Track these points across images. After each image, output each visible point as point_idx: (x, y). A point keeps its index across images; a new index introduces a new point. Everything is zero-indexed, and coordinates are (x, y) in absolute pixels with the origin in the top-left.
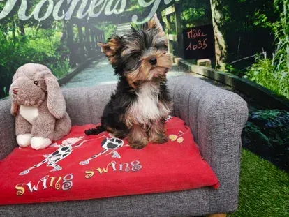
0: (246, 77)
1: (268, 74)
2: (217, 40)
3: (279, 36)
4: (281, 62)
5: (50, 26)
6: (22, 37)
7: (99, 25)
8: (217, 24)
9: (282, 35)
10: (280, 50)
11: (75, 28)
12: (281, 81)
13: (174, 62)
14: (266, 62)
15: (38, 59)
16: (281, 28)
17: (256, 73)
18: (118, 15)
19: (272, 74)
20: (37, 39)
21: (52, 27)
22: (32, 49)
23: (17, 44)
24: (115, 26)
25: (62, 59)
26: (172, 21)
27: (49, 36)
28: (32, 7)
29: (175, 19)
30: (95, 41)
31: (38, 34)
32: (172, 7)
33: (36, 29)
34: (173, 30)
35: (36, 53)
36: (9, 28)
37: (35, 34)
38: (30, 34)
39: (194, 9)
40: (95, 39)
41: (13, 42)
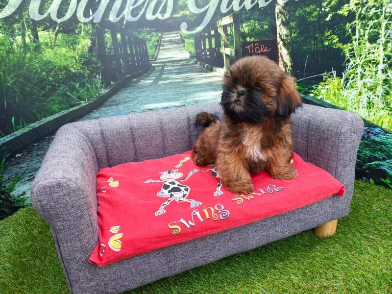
0: (312, 95)
1: (337, 92)
2: (282, 56)
3: (351, 57)
4: (351, 81)
5: (75, 33)
6: (35, 44)
7: (139, 32)
8: (282, 40)
9: (353, 56)
10: (351, 70)
11: (108, 36)
12: (350, 99)
14: (335, 81)
16: (353, 50)
17: (323, 91)
18: (164, 21)
19: (341, 92)
20: (56, 48)
21: (77, 31)
22: (50, 62)
23: (28, 55)
24: (160, 35)
25: (91, 76)
26: (229, 32)
27: (71, 45)
28: (47, 2)
29: (233, 30)
30: (134, 52)
31: (57, 41)
32: (230, 16)
33: (54, 33)
34: (230, 43)
35: (55, 67)
36: (17, 31)
37: (53, 41)
38: (46, 41)
39: (256, 22)
40: (134, 50)
41: (24, 51)
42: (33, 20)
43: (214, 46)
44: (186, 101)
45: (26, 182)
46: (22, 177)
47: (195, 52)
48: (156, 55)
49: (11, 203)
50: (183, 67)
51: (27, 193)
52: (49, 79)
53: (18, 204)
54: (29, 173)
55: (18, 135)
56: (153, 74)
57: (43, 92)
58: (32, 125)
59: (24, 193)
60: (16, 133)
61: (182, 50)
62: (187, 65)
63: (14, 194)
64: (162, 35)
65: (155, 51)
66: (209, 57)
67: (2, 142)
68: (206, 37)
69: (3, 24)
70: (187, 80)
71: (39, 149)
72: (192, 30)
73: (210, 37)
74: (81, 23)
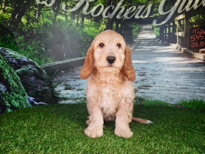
5: (100, 22)
6: (82, 24)
7: (130, 24)
11: (115, 24)
13: (181, 51)
15: (88, 39)
18: (144, 19)
20: (90, 27)
21: (101, 21)
22: (86, 33)
23: (78, 28)
24: (141, 26)
26: (182, 23)
27: (97, 27)
28: (91, 8)
29: (185, 22)
30: (126, 34)
31: (91, 24)
32: (183, 14)
33: (91, 21)
34: (182, 29)
35: (88, 35)
36: (76, 18)
37: (90, 24)
38: (87, 24)
39: (200, 15)
40: (126, 32)
41: (76, 26)
42: (83, 14)
43: (171, 31)
44: (150, 61)
45: (63, 86)
46: (62, 82)
47: (159, 35)
48: (137, 36)
49: (54, 93)
50: (151, 42)
51: (61, 91)
52: (84, 40)
53: (56, 95)
54: (65, 81)
55: (65, 62)
56: (133, 45)
57: (80, 46)
58: (72, 59)
59: (60, 91)
60: (64, 61)
61: (152, 34)
62: (153, 42)
63: (56, 90)
64: (142, 26)
65: (137, 34)
66: (168, 37)
67: (58, 63)
68: (167, 27)
69: (71, 14)
70: (152, 50)
71: (72, 72)
72: (159, 23)
73: (169, 27)
74: (103, 18)
